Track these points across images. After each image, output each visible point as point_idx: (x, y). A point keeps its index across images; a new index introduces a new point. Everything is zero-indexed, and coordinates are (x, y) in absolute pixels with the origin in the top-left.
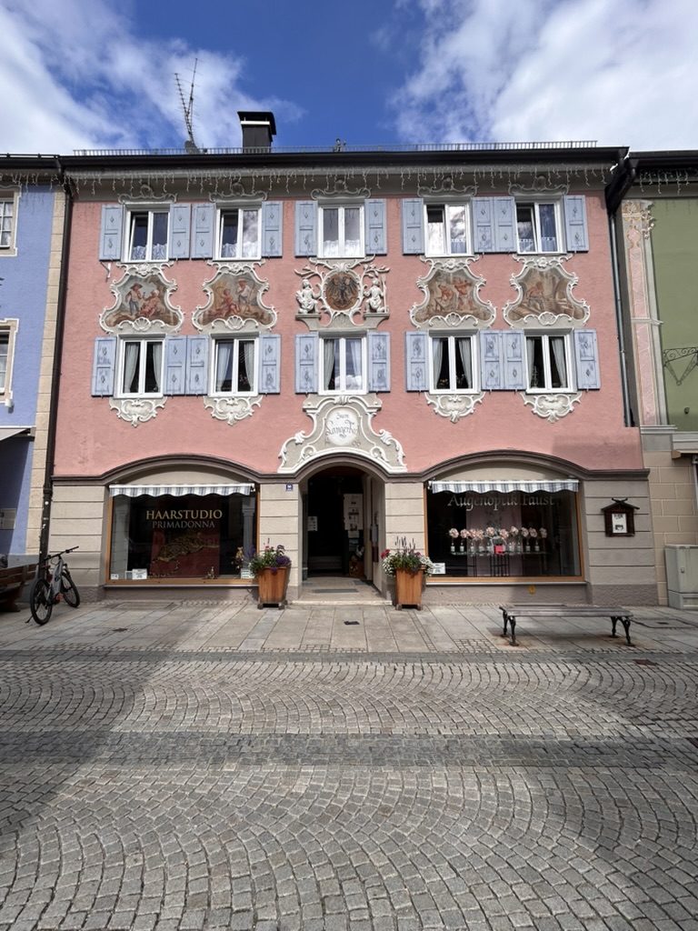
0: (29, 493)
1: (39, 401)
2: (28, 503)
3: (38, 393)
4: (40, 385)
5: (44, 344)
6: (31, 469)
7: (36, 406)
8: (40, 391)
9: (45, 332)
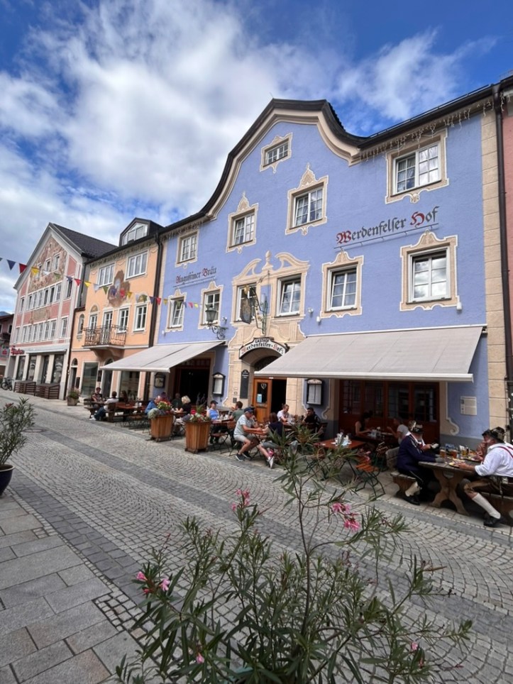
0: (487, 384)
1: (487, 302)
2: (488, 393)
3: (485, 295)
4: (487, 287)
5: (485, 251)
6: (486, 363)
7: (485, 306)
8: (487, 293)
9: (485, 241)
